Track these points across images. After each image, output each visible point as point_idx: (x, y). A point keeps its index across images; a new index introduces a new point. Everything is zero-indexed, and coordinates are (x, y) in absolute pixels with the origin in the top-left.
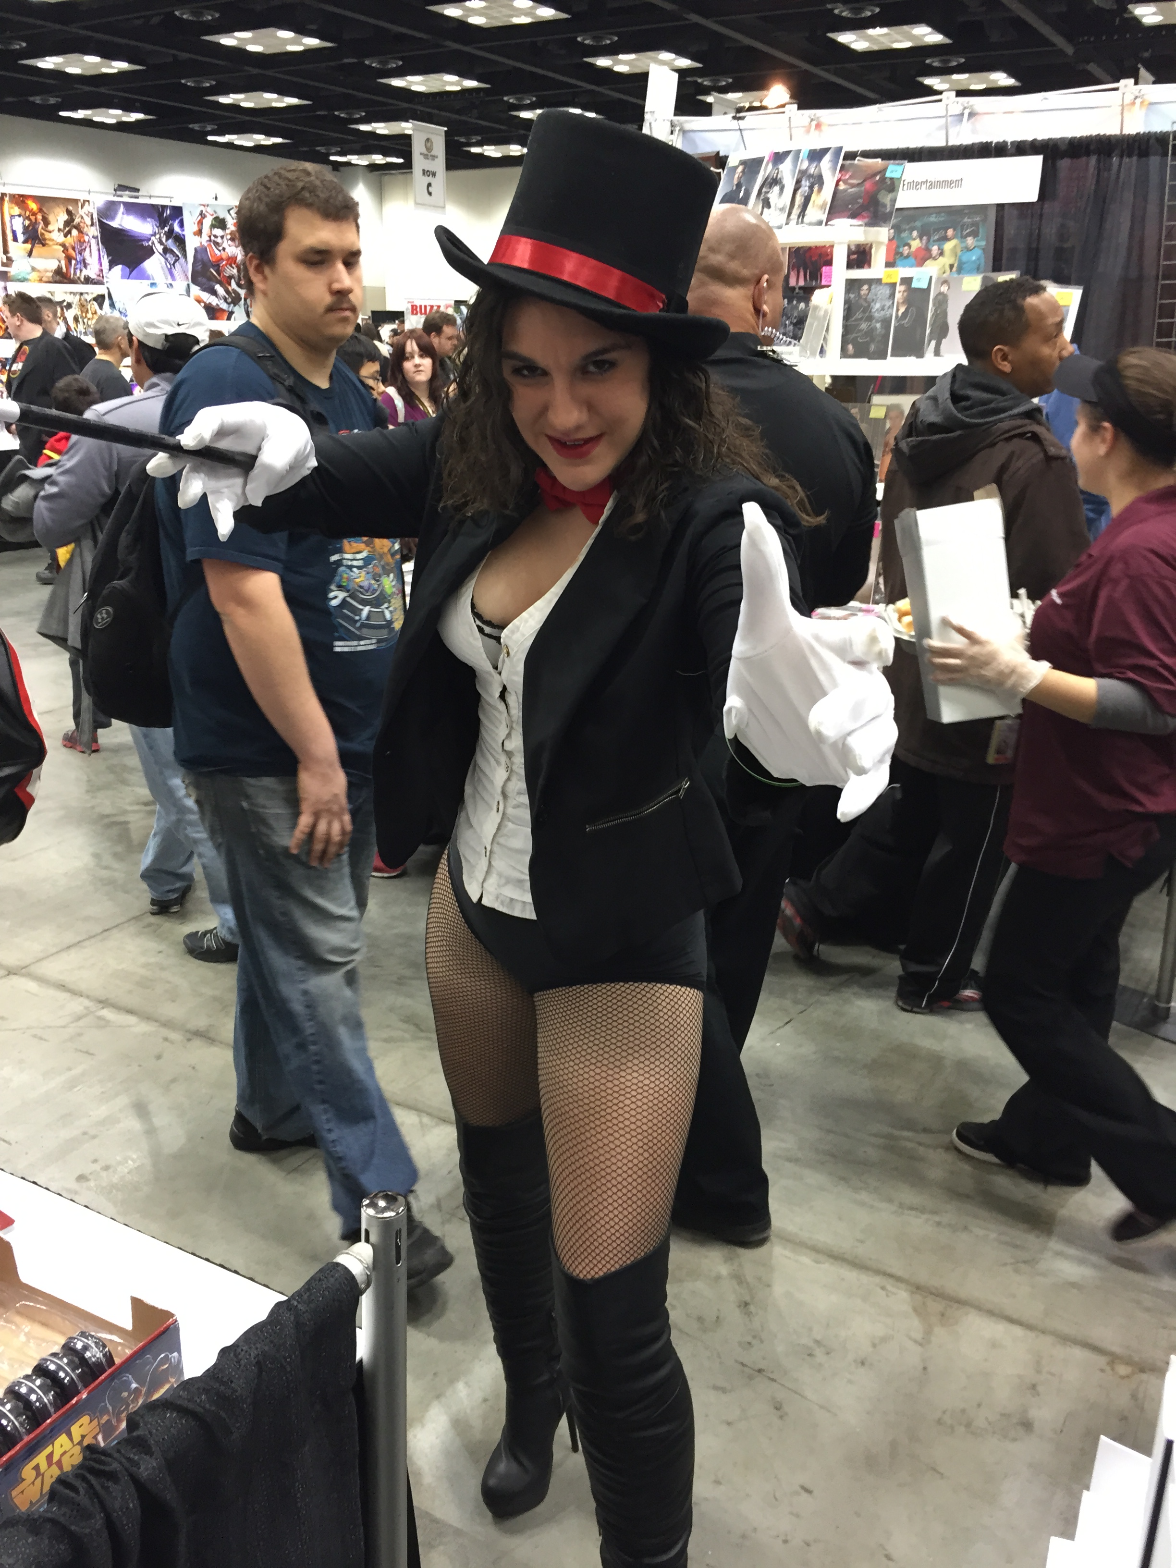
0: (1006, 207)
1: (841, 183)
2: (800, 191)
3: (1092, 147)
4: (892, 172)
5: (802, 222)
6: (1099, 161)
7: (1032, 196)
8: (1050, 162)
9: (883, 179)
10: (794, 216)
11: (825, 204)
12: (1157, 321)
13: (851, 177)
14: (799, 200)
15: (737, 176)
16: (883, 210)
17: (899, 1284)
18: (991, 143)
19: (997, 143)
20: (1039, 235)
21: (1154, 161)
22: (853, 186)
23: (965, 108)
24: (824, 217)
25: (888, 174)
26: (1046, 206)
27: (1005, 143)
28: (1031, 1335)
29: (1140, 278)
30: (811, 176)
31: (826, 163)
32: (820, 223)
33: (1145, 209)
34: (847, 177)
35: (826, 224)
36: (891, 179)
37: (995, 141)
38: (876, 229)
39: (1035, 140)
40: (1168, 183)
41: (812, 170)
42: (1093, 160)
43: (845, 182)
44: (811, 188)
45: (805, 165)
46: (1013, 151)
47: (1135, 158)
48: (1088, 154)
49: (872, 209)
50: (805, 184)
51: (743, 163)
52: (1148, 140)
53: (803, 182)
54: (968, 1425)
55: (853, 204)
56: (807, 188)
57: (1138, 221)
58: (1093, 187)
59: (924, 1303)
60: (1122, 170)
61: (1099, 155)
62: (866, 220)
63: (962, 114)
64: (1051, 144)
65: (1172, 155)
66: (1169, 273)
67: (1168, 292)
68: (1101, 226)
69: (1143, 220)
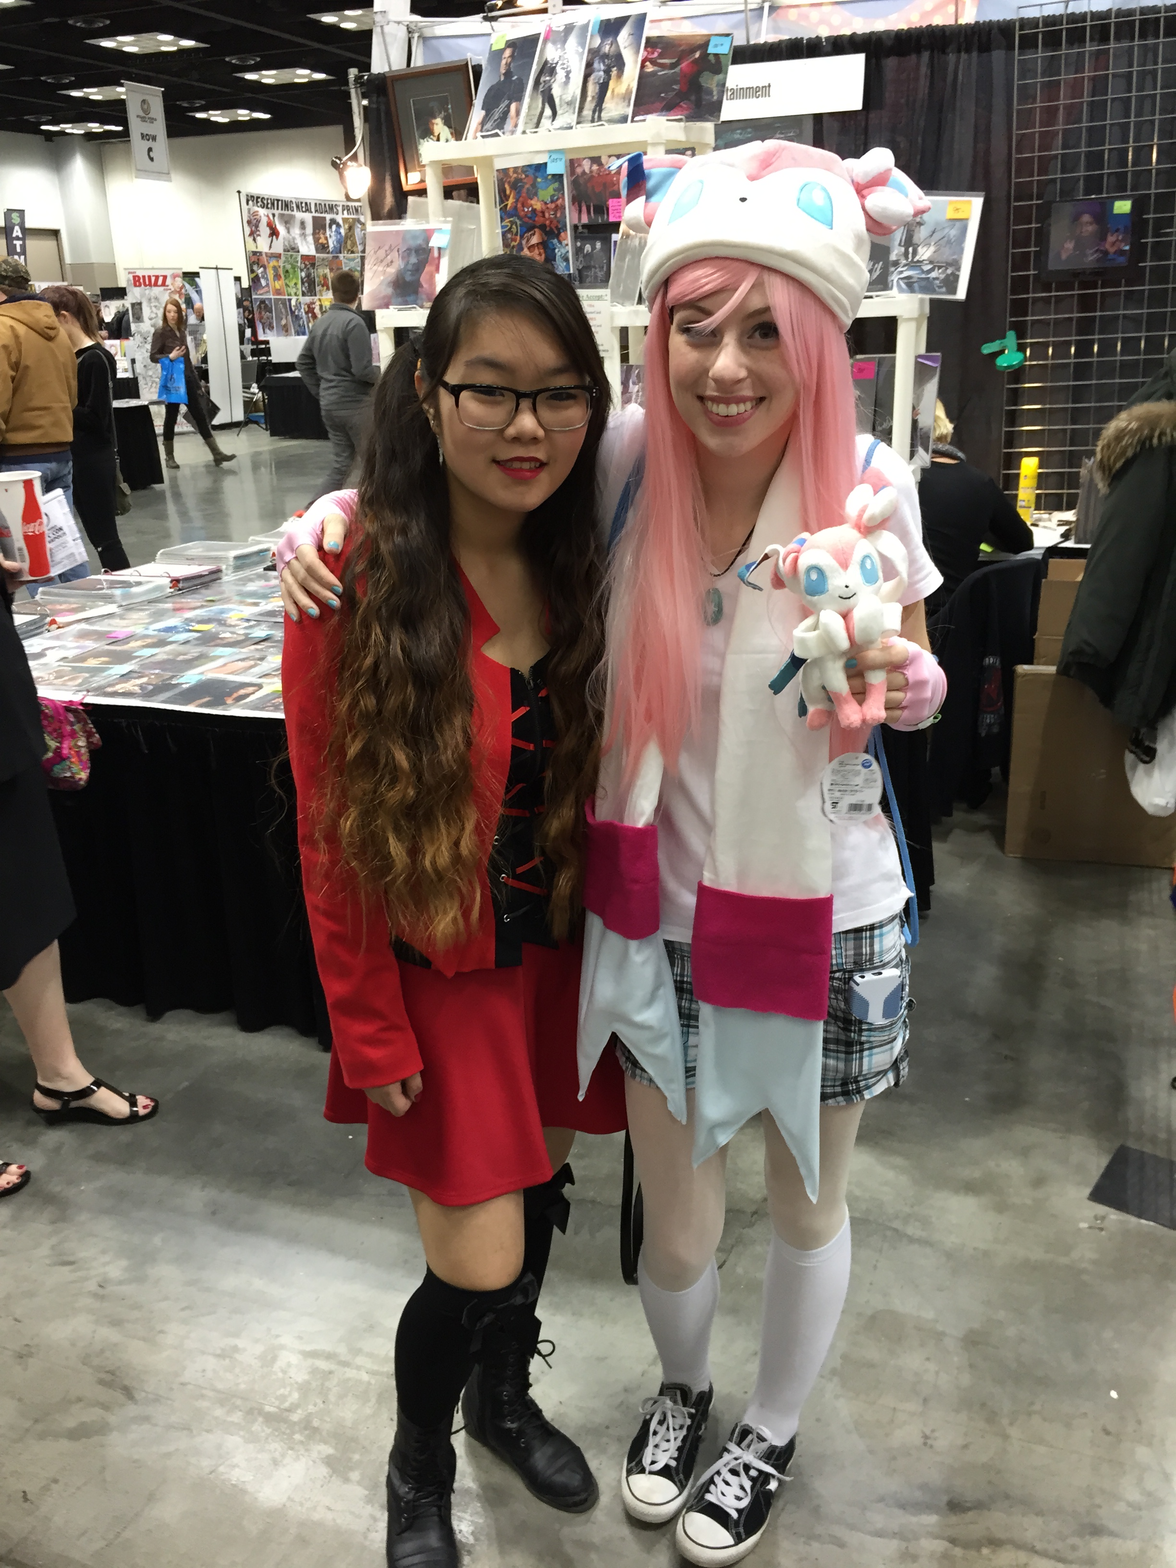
0: (825, 119)
1: (648, 63)
2: (592, 77)
3: (923, 42)
4: (716, 46)
5: (600, 119)
6: (932, 58)
7: (856, 104)
8: (874, 61)
9: (705, 55)
10: (587, 112)
11: (628, 92)
12: (1011, 251)
13: (661, 56)
14: (592, 89)
15: (504, 62)
16: (708, 97)
18: (802, 39)
19: (809, 40)
21: (998, 56)
22: (663, 66)
23: (764, 1)
24: (630, 111)
25: (711, 50)
26: (872, 115)
27: (818, 38)
30: (606, 56)
31: (624, 37)
32: (624, 120)
33: (988, 117)
34: (656, 55)
35: (632, 121)
36: (716, 55)
37: (806, 37)
38: (698, 124)
39: (854, 34)
40: (1016, 83)
41: (606, 49)
42: (926, 56)
43: (654, 62)
44: (607, 72)
45: (597, 41)
46: (829, 49)
47: (975, 54)
48: (918, 52)
49: (693, 98)
50: (599, 66)
51: (511, 44)
52: (990, 31)
53: (596, 65)
55: (666, 93)
56: (602, 73)
57: (983, 132)
58: (926, 92)
60: (961, 67)
61: (932, 51)
62: (686, 112)
63: (762, 8)
64: (874, 38)
65: (1020, 48)
66: (1023, 192)
67: (1023, 216)
68: (938, 139)
69: (988, 128)
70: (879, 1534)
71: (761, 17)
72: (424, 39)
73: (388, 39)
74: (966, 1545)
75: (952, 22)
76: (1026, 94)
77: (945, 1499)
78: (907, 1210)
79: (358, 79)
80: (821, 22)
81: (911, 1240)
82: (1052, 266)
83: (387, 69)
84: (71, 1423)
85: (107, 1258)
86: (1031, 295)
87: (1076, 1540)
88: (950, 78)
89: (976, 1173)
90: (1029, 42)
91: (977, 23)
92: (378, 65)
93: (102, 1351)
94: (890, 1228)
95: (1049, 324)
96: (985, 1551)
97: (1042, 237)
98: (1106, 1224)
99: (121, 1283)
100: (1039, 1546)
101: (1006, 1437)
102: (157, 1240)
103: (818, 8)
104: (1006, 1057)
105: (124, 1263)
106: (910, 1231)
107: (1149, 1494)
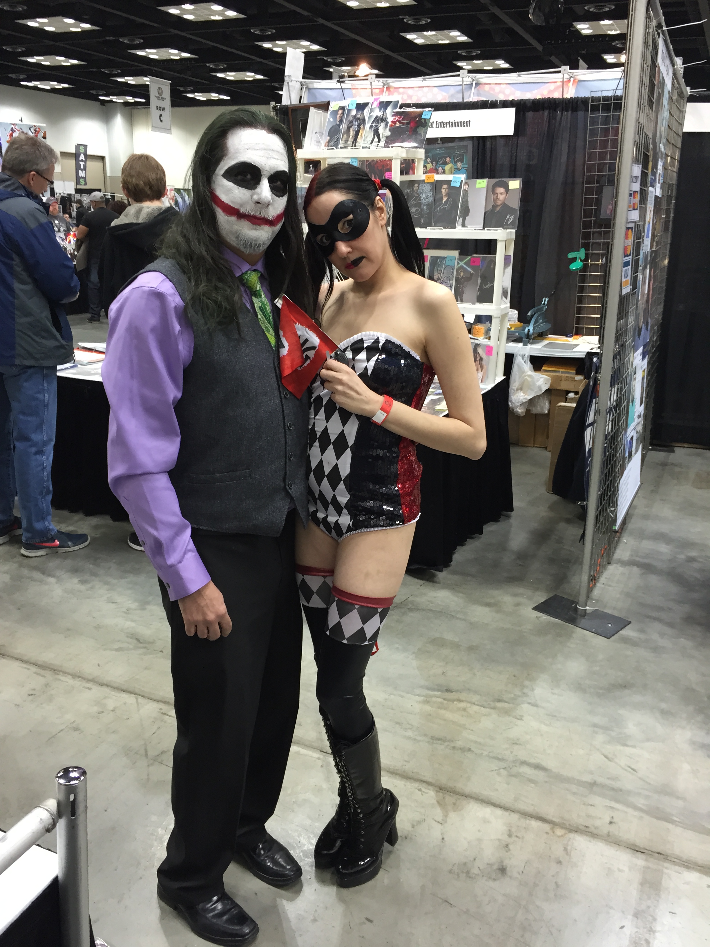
1: (396, 122)
3: (545, 105)
6: (549, 113)
7: (512, 133)
8: (520, 112)
9: (420, 119)
12: (583, 208)
13: (403, 119)
15: (339, 116)
16: (419, 137)
17: (430, 787)
18: (489, 101)
19: (492, 101)
20: (516, 157)
21: (581, 114)
23: (473, 80)
26: (520, 139)
27: (496, 101)
28: (507, 814)
29: (573, 183)
33: (575, 143)
34: (401, 119)
36: (425, 119)
39: (513, 100)
40: (588, 127)
42: (546, 113)
43: (399, 122)
46: (500, 106)
47: (570, 112)
48: (543, 110)
49: (414, 137)
54: (468, 872)
55: (403, 135)
57: (572, 150)
58: (546, 129)
59: (444, 798)
60: (563, 119)
61: (550, 110)
63: (472, 84)
64: (522, 103)
65: (591, 111)
66: (590, 180)
67: (589, 191)
68: (551, 152)
69: (575, 148)
70: (418, 695)
71: (471, 88)
72: (308, 89)
73: (291, 88)
74: (449, 700)
75: (561, 97)
76: (593, 133)
77: (445, 689)
78: (459, 610)
79: (275, 108)
80: (500, 92)
81: (457, 618)
82: (602, 216)
83: (289, 104)
84: (116, 646)
85: (130, 602)
86: (592, 230)
87: (492, 703)
88: (557, 124)
89: (493, 601)
90: (595, 108)
91: (571, 98)
92: (285, 102)
93: (128, 628)
94: (449, 615)
95: (600, 244)
96: (455, 702)
97: (598, 202)
98: (540, 619)
99: (135, 610)
100: (476, 703)
101: (475, 674)
102: (150, 598)
103: (499, 85)
104: (520, 565)
105: (137, 604)
106: (458, 616)
107: (524, 693)
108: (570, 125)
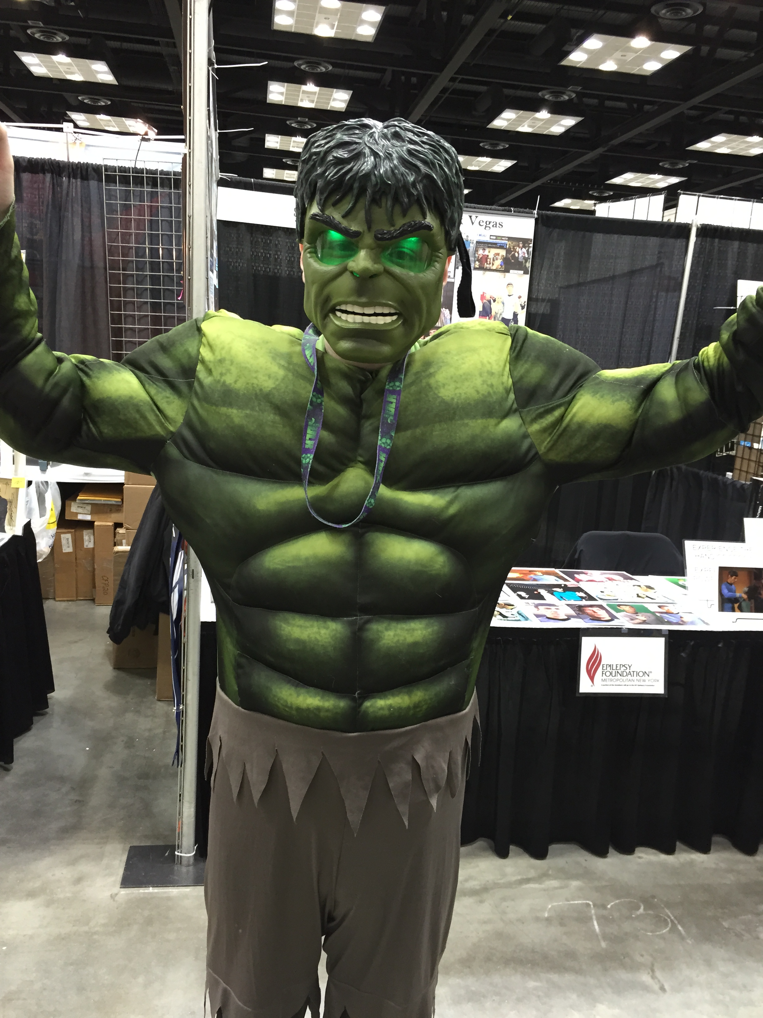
3: (46, 168)
6: (52, 178)
12: (109, 298)
21: (93, 184)
29: (92, 267)
33: (90, 218)
40: (105, 201)
42: (48, 176)
47: (79, 180)
48: (44, 171)
52: (87, 168)
57: (87, 227)
58: (50, 197)
60: (71, 188)
61: (52, 174)
65: (105, 182)
66: (114, 265)
68: (60, 226)
69: (90, 226)
76: (112, 209)
86: (123, 326)
88: (64, 192)
90: (111, 179)
91: (79, 163)
104: (76, 801)
108: (82, 196)
